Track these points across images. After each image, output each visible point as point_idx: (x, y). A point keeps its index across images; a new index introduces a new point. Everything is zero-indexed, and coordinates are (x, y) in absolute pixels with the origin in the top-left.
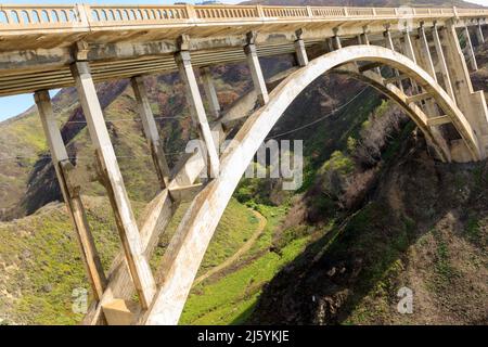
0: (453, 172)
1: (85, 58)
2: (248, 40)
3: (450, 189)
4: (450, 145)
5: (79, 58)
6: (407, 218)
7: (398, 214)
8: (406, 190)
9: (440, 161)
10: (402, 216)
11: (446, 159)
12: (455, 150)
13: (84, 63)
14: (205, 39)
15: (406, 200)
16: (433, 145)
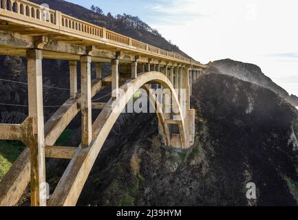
0: (170, 153)
1: (42, 48)
2: (117, 56)
3: (167, 162)
4: (171, 136)
5: (39, 47)
6: (140, 176)
7: (135, 174)
8: (142, 159)
9: (164, 144)
10: (137, 174)
11: (167, 144)
12: (173, 140)
13: (40, 51)
14: (99, 50)
15: (141, 164)
16: (163, 134)
